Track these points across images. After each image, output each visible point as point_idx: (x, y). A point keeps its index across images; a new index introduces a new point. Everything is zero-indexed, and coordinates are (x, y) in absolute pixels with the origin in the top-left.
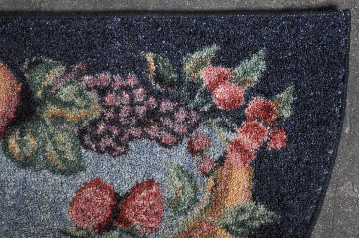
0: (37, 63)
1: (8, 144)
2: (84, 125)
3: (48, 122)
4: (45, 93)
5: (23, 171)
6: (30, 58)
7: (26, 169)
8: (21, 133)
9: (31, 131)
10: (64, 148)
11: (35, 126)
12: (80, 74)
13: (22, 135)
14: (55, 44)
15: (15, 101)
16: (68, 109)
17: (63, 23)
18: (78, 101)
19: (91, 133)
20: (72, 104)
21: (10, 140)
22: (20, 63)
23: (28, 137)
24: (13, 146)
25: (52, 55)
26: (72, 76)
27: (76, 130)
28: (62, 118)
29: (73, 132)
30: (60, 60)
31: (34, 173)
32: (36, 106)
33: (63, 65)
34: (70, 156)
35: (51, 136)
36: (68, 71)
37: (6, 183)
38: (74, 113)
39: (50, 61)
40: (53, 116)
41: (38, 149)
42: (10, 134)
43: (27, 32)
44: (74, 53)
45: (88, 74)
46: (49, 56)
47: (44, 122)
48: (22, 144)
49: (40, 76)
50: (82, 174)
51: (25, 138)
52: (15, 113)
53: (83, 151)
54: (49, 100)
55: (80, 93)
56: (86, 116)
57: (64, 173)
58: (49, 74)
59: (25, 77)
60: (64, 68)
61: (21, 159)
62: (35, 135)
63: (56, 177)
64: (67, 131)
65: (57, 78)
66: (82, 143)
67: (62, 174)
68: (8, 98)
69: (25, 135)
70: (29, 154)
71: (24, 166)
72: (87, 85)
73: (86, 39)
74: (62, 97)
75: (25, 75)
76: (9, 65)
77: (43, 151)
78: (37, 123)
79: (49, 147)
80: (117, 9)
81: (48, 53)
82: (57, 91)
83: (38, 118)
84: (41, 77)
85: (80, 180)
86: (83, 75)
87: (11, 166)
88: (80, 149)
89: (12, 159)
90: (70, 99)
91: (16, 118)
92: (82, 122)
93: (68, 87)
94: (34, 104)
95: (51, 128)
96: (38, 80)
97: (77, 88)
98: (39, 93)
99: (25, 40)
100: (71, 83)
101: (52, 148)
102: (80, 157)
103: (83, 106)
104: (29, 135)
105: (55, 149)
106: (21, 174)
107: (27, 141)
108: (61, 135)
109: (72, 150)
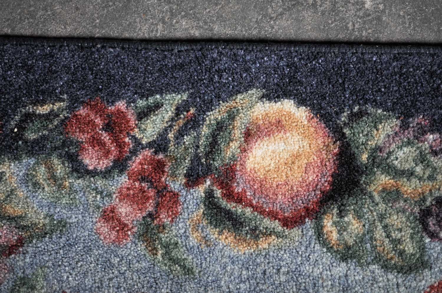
0: (360, 114)
1: (322, 227)
2: (428, 203)
3: (377, 198)
4: (373, 157)
5: (343, 265)
6: (351, 108)
7: (347, 263)
8: (340, 212)
9: (354, 210)
10: (399, 235)
11: (359, 202)
12: (422, 132)
13: (341, 215)
14: (385, 88)
15: (330, 167)
16: (405, 180)
17: (395, 58)
18: (419, 169)
19: (438, 216)
20: (410, 174)
21: (325, 221)
22: (337, 113)
23: (349, 218)
24: (329, 229)
25: (381, 104)
26: (410, 134)
27: (417, 210)
28: (398, 192)
29: (412, 213)
30: (393, 110)
31: (359, 269)
32: (361, 175)
33: (398, 118)
34: (409, 248)
35: (382, 217)
36: (405, 126)
37: (321, 282)
38: (413, 186)
39: (380, 111)
40: (384, 190)
41: (364, 235)
42: (325, 213)
43: (346, 70)
44: (412, 102)
45: (432, 132)
46: (377, 104)
47: (371, 197)
48: (342, 229)
49: (365, 133)
50: (427, 272)
51: (346, 219)
52: (332, 184)
53: (428, 240)
54: (378, 167)
55: (422, 159)
56: (430, 190)
57: (400, 270)
58: (377, 130)
59: (344, 134)
60: (398, 122)
61: (341, 248)
62: (359, 217)
63: (390, 276)
64: (404, 211)
65: (389, 136)
66: (425, 228)
67: (398, 272)
68: (321, 162)
69: (346, 215)
70: (351, 242)
71: (344, 259)
72: (431, 147)
73: (428, 83)
74: (396, 163)
75: (345, 131)
76: (321, 116)
77: (371, 238)
78: (361, 199)
79: (379, 233)
81: (375, 101)
82: (390, 153)
83: (363, 191)
84: (367, 135)
85: (424, 282)
86: (424, 133)
87: (327, 258)
88: (422, 237)
89: (328, 249)
90: (407, 166)
91: (333, 190)
92: (424, 200)
93: (405, 149)
94: (358, 171)
95: (382, 207)
96: (362, 139)
97: (418, 152)
98: (364, 157)
99: (343, 83)
100: (409, 143)
101: (384, 234)
102: (422, 249)
103: (426, 176)
104: (351, 216)
105: (388, 236)
106: (341, 269)
107: (348, 223)
108: (395, 217)
109: (412, 238)
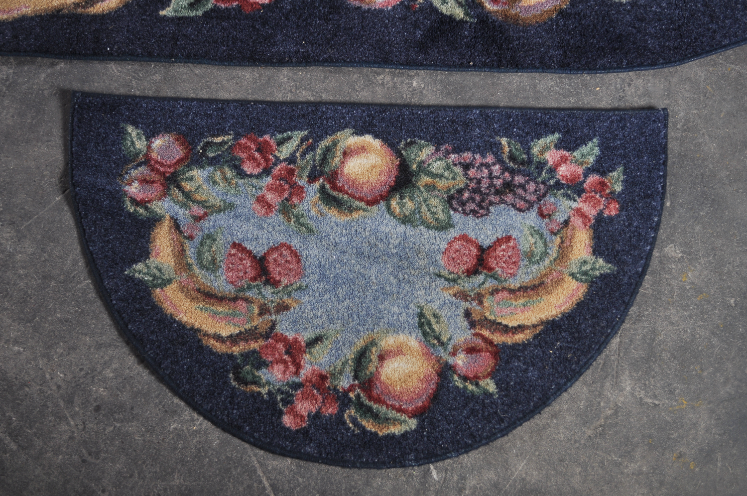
0: (411, 143)
1: (390, 205)
2: (452, 192)
3: (422, 189)
4: (419, 166)
5: (403, 226)
6: (406, 140)
7: (405, 225)
8: (401, 197)
9: (409, 196)
10: (436, 210)
11: (412, 192)
12: (448, 153)
13: (402, 198)
14: (426, 128)
15: (394, 172)
16: (438, 179)
17: (432, 112)
18: (446, 174)
19: (458, 199)
20: (441, 176)
21: (392, 202)
22: (398, 143)
23: (406, 200)
24: (395, 206)
25: (424, 138)
26: (441, 154)
27: (445, 196)
28: (434, 187)
29: (443, 198)
30: (431, 141)
31: (412, 228)
32: (413, 176)
33: (433, 146)
34: (441, 216)
35: (425, 201)
36: (438, 150)
37: (390, 235)
38: (443, 183)
39: (423, 142)
40: (426, 185)
41: (415, 210)
42: (391, 197)
43: (402, 119)
44: (441, 137)
45: (454, 153)
46: (421, 138)
47: (419, 189)
48: (402, 206)
49: (414, 153)
50: (452, 230)
51: (404, 200)
52: (395, 182)
53: (452, 212)
54: (422, 172)
55: (448, 167)
56: (453, 185)
57: (437, 228)
58: (422, 152)
59: (402, 154)
60: (434, 148)
61: (401, 217)
62: (412, 199)
63: (431, 232)
64: (438, 197)
65: (428, 155)
66: (451, 206)
67: (436, 230)
68: (389, 170)
69: (404, 199)
70: (407, 213)
71: (404, 222)
72: (453, 161)
73: (451, 126)
74: (433, 170)
75: (402, 152)
76: (388, 144)
77: (419, 212)
78: (413, 190)
79: (424, 208)
80: (474, 104)
81: (420, 136)
82: (429, 165)
83: (414, 186)
84: (416, 154)
85: (450, 235)
86: (449, 154)
87: (393, 222)
88: (449, 211)
89: (394, 217)
90: (439, 172)
91: (396, 185)
92: (450, 190)
93: (438, 162)
94: (411, 175)
95: (425, 194)
96: (413, 157)
97: (445, 164)
98: (414, 167)
99: (401, 126)
100: (440, 159)
101: (426, 209)
102: (450, 217)
103: (450, 177)
104: (407, 199)
105: (429, 210)
106: (401, 228)
107: (405, 203)
108: (433, 200)
109: (443, 211)
